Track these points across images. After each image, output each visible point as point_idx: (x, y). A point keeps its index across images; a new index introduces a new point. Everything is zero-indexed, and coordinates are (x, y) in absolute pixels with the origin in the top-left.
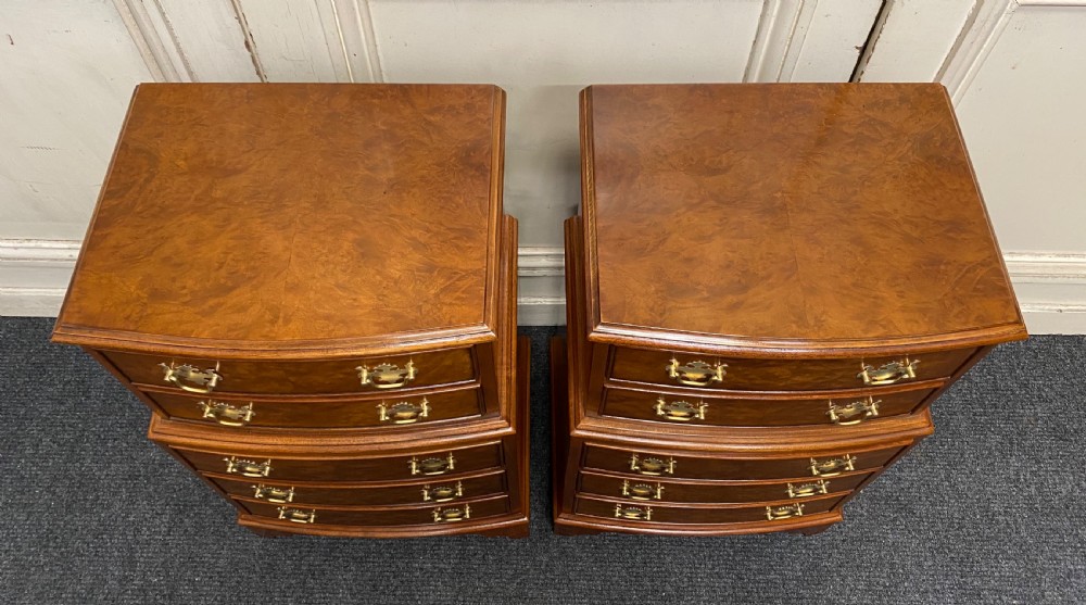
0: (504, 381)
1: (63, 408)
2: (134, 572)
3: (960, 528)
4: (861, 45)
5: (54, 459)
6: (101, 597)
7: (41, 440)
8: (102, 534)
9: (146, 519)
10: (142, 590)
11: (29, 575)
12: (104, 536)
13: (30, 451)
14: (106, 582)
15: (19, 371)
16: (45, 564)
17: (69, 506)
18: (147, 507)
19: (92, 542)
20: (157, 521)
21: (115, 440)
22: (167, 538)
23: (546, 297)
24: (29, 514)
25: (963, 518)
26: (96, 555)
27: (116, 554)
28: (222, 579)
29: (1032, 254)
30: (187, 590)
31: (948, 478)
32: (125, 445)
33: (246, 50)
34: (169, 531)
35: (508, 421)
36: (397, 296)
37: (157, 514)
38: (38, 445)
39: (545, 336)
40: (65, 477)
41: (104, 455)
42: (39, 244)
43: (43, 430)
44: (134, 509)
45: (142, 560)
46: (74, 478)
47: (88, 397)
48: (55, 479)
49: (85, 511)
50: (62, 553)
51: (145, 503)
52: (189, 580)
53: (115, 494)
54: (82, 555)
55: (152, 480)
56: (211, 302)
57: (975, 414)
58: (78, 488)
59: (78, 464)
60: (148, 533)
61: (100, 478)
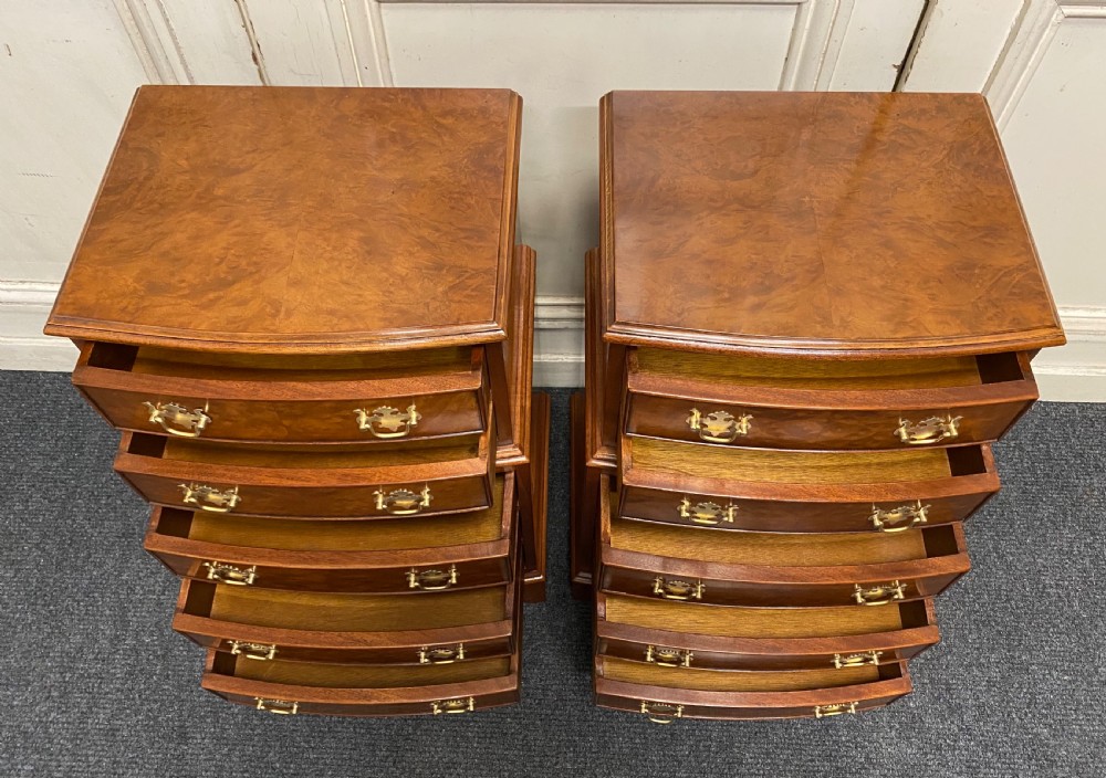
0: (518, 409)
1: (55, 464)
2: (126, 631)
3: (1008, 600)
4: (899, 63)
5: (44, 515)
6: (91, 656)
7: (31, 497)
8: (94, 592)
9: (140, 579)
10: (134, 649)
11: (14, 633)
12: (96, 595)
13: (19, 507)
14: (97, 641)
15: (9, 425)
16: (33, 621)
17: (58, 564)
18: (141, 566)
19: (83, 601)
20: (152, 581)
21: (109, 497)
22: (162, 597)
23: (568, 354)
24: (18, 571)
25: (1012, 590)
26: (86, 614)
27: (108, 612)
29: (1087, 309)
30: (182, 651)
31: (996, 549)
32: (119, 502)
33: (252, 62)
35: (521, 449)
36: (404, 292)
37: (152, 573)
38: (27, 501)
39: (566, 398)
40: (55, 534)
41: (97, 511)
42: (34, 286)
43: (33, 486)
44: (128, 568)
45: (134, 619)
46: (65, 536)
47: (82, 454)
48: (44, 536)
49: (75, 568)
50: (50, 611)
51: (139, 561)
53: (108, 552)
54: (72, 614)
56: (212, 296)
57: (1026, 484)
58: (69, 545)
59: (69, 522)
60: (141, 592)
61: (92, 536)
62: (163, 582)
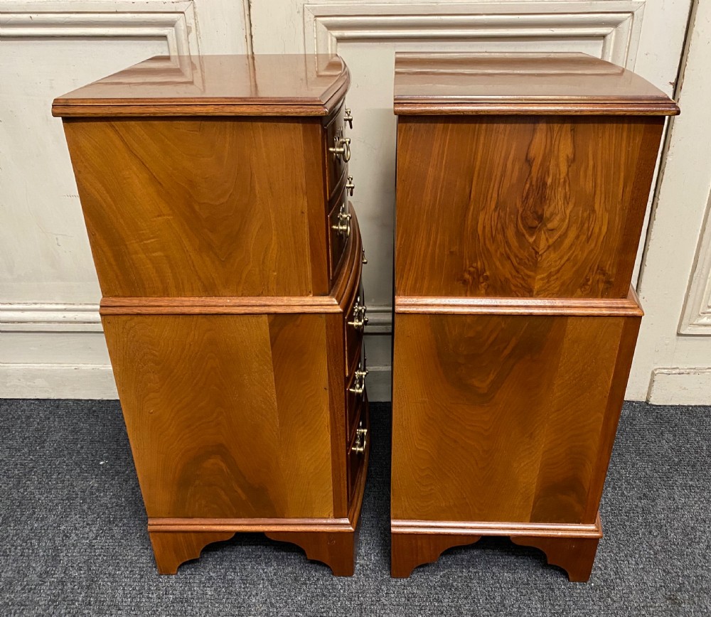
1: (19, 454)
4: (673, 81)
10: (62, 582)
12: (33, 541)
19: (21, 546)
20: (87, 530)
22: (94, 541)
28: (142, 573)
34: (97, 536)
37: (88, 524)
41: (48, 484)
44: (66, 521)
45: (66, 559)
46: (16, 500)
47: (43, 447)
49: (19, 522)
51: (77, 516)
52: (110, 574)
53: (50, 510)
55: (88, 501)
58: (18, 506)
59: (22, 490)
60: (75, 538)
61: (39, 499)
62: (97, 530)
